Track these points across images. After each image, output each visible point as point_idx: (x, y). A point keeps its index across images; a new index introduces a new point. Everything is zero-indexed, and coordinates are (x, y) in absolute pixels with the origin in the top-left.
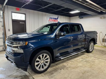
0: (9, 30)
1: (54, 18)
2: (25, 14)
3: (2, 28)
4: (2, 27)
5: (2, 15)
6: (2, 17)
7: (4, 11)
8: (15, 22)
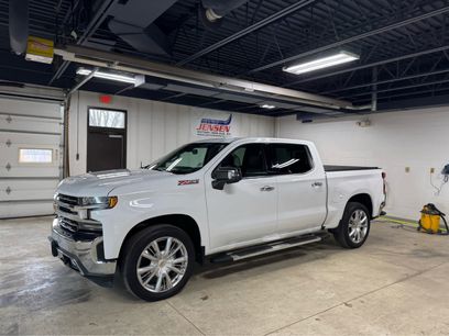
0: (78, 156)
1: (216, 122)
2: (125, 112)
3: (61, 150)
4: (59, 149)
5: (62, 115)
6: (62, 121)
7: (69, 105)
8: (95, 133)
